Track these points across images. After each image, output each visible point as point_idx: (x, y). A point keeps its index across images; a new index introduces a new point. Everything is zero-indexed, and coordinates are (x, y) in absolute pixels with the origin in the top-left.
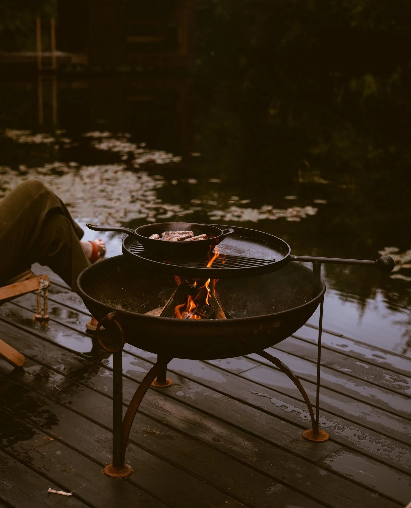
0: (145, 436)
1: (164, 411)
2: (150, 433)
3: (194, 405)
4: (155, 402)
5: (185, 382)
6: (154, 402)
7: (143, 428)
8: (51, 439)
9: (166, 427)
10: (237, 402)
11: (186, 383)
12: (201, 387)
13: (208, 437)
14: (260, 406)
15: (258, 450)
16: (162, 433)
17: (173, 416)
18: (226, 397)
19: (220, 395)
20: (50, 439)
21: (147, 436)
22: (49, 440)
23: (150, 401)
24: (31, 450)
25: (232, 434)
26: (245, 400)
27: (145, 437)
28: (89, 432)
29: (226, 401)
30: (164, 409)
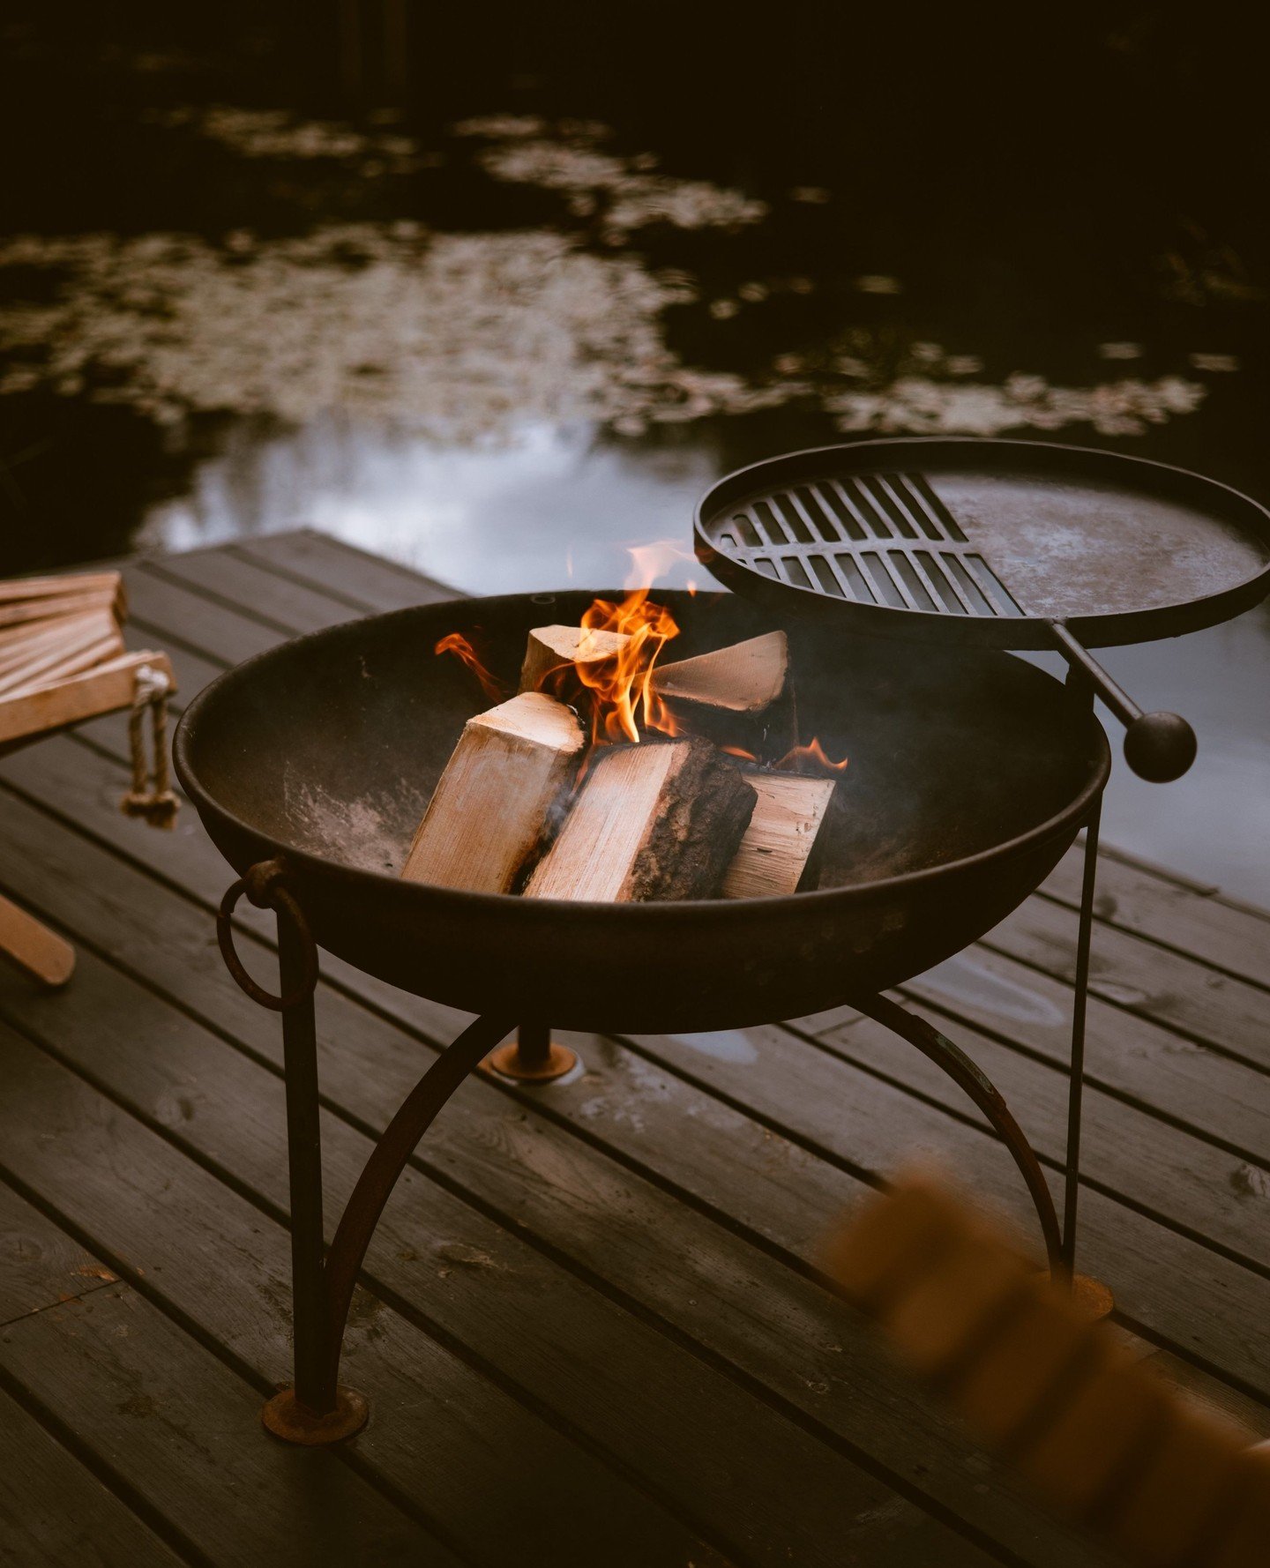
0: (442, 1274)
1: (524, 1178)
2: (460, 1263)
3: (635, 1155)
4: (500, 1139)
5: (620, 1060)
6: (495, 1140)
7: (440, 1244)
8: (107, 1276)
9: (522, 1244)
10: (795, 1150)
11: (621, 1065)
12: (674, 1083)
13: (665, 1292)
14: (876, 1168)
15: (839, 1350)
16: (505, 1264)
17: (553, 1198)
18: (760, 1127)
19: (738, 1120)
20: (103, 1276)
21: (447, 1275)
22: (99, 1277)
23: (482, 1136)
24: (28, 1316)
25: (755, 1280)
26: (824, 1143)
27: (441, 1279)
28: (244, 1251)
29: (754, 1144)
30: (527, 1168)
